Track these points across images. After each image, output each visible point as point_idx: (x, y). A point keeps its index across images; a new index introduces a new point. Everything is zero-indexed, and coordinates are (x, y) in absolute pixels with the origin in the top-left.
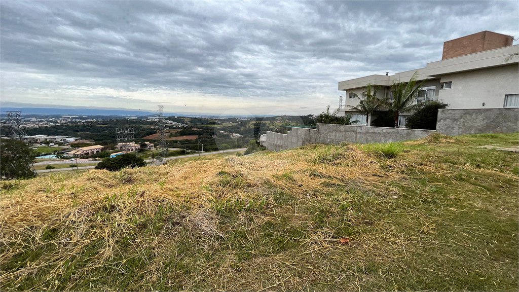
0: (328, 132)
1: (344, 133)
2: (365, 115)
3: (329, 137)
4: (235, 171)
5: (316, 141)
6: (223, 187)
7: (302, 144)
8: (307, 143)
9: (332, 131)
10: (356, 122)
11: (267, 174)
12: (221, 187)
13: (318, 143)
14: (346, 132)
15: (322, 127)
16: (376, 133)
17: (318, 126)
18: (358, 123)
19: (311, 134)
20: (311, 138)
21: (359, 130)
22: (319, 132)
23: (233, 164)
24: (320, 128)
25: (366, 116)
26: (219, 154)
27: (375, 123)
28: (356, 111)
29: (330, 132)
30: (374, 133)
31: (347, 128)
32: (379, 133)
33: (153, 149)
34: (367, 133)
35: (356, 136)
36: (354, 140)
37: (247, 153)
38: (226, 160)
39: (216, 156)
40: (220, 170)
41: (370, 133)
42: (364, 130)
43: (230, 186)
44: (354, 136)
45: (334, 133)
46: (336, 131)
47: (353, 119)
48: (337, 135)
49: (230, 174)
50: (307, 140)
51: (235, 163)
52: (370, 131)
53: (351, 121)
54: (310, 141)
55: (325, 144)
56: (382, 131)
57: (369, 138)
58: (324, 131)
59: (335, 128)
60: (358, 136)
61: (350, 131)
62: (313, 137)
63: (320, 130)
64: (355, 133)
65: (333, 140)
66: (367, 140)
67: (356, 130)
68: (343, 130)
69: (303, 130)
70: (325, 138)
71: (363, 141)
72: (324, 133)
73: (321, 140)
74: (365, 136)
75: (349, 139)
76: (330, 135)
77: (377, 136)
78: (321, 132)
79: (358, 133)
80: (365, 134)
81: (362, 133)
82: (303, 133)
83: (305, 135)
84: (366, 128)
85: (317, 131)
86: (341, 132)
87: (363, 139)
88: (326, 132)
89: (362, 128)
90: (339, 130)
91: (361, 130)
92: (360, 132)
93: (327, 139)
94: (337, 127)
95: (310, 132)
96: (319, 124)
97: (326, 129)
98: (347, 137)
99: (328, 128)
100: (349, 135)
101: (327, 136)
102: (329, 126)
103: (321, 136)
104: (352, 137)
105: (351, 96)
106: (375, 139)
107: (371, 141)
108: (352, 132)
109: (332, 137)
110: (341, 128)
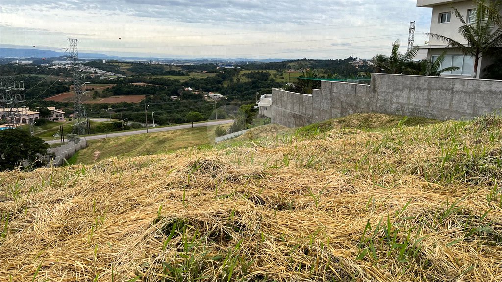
0: (394, 90)
1: (426, 93)
2: (472, 55)
3: (395, 100)
4: (218, 215)
5: (368, 108)
7: (341, 114)
8: (350, 111)
9: (401, 87)
10: (452, 68)
13: (373, 112)
14: (430, 89)
15: (383, 81)
16: (495, 93)
17: (374, 80)
18: (455, 73)
19: (359, 95)
20: (358, 102)
21: (458, 86)
22: (374, 90)
23: (212, 181)
24: (378, 81)
25: (474, 58)
26: (183, 130)
27: (490, 73)
28: (456, 49)
29: (397, 89)
30: (491, 92)
31: (433, 82)
33: (63, 120)
34: (476, 91)
35: (452, 100)
36: (447, 107)
37: (235, 129)
38: (194, 166)
39: (179, 133)
41: (481, 92)
42: (469, 87)
44: (449, 98)
45: (407, 91)
46: (410, 89)
47: (446, 63)
48: (412, 95)
49: (202, 223)
50: (351, 106)
51: (218, 176)
52: (482, 89)
53: (439, 69)
54: (356, 107)
55: (386, 112)
57: (480, 103)
58: (384, 89)
59: (408, 82)
60: (457, 98)
61: (442, 88)
62: (364, 99)
63: (377, 86)
64: (451, 91)
65: (402, 105)
66: (474, 106)
67: (451, 86)
68: (425, 86)
69: (343, 86)
70: (387, 101)
71: (466, 108)
72: (384, 92)
73: (378, 105)
74: (471, 98)
75: (437, 103)
76: (397, 96)
77: (496, 98)
78: (379, 90)
79: (457, 91)
80: (471, 95)
81: (464, 92)
82: (343, 92)
83: (346, 95)
84: (475, 82)
85: (372, 87)
86: (420, 90)
87: (466, 104)
88: (390, 90)
89: (464, 82)
90: (416, 86)
91: (464, 85)
92: (461, 89)
93: (392, 104)
94: (412, 79)
95: (357, 90)
96: (375, 75)
97: (389, 83)
98: (432, 99)
99: (394, 83)
100: (437, 96)
101: (391, 97)
102: (397, 78)
103: (378, 99)
104: (443, 100)
105: (442, 19)
106: (492, 103)
107: (483, 108)
108: (444, 91)
109: (401, 101)
110: (422, 82)
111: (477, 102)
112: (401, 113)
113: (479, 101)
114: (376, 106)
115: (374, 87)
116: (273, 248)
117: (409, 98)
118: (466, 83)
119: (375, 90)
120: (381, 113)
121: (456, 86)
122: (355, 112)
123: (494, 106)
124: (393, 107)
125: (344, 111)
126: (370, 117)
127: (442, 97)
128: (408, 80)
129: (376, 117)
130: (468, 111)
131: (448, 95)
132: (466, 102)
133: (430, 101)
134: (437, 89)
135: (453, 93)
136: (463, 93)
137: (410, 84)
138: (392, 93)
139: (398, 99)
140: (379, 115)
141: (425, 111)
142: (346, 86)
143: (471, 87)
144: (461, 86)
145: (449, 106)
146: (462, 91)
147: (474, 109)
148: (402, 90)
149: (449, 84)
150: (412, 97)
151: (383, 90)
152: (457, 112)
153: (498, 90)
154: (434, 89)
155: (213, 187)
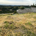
6: (6, 29)
11: (22, 22)
12: (5, 29)
23: (10, 18)
40: (5, 21)
43: (9, 28)
54: (29, 11)
116: (16, 24)
119: (31, 9)
155: (10, 19)
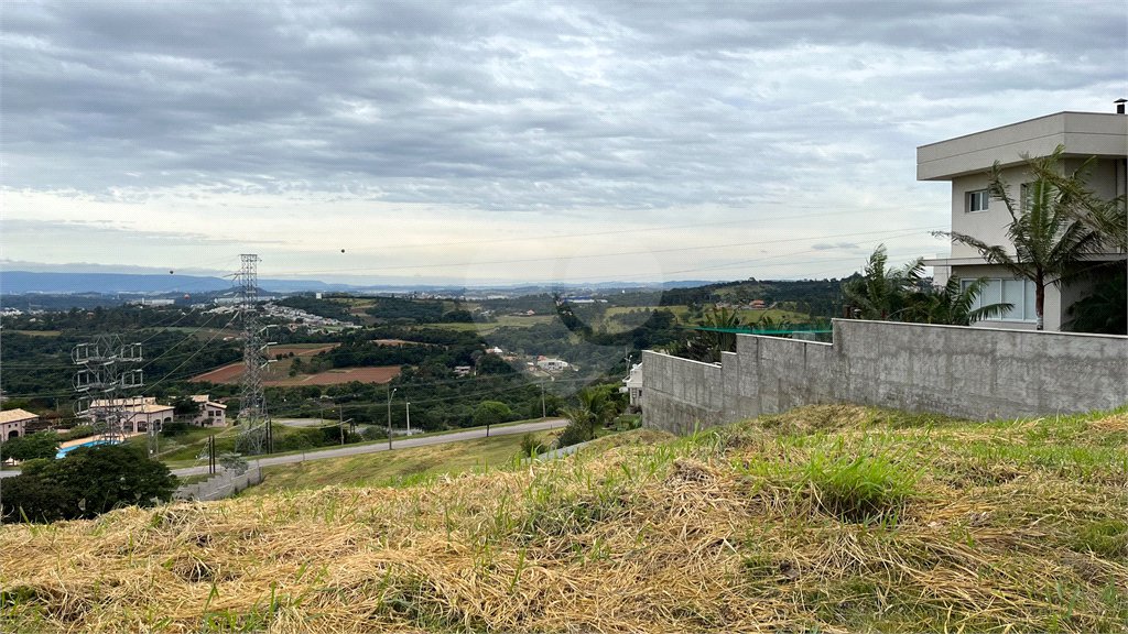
0: (881, 355)
1: (942, 360)
2: (1029, 279)
3: (883, 377)
5: (831, 393)
7: (781, 406)
8: (797, 400)
9: (893, 349)
10: (992, 309)
13: (843, 402)
14: (950, 354)
15: (857, 334)
16: (1077, 360)
17: (839, 333)
19: (813, 365)
20: (811, 380)
21: (1004, 347)
22: (842, 356)
24: (848, 336)
25: (1032, 286)
28: (1000, 266)
29: (887, 354)
30: (1069, 359)
31: (953, 337)
32: (1092, 361)
34: (1039, 357)
35: (994, 375)
36: (986, 392)
41: (1050, 359)
42: (1026, 348)
44: (988, 371)
45: (904, 355)
46: (912, 352)
48: (916, 369)
50: (798, 389)
54: (808, 390)
55: (866, 402)
56: (1102, 351)
57: (1051, 384)
58: (862, 352)
59: (906, 339)
60: (1004, 373)
61: (972, 351)
62: (821, 374)
63: (845, 346)
64: (990, 358)
65: (898, 387)
66: (1041, 391)
67: (989, 345)
68: (939, 347)
69: (780, 345)
70: (867, 379)
71: (1024, 394)
72: (862, 358)
73: (852, 387)
74: (1031, 372)
75: (965, 384)
76: (886, 369)
77: (1081, 372)
78: (851, 355)
79: (1003, 358)
80: (1031, 366)
81: (1018, 360)
82: (780, 358)
83: (788, 366)
84: (1035, 338)
85: (836, 348)
86: (931, 354)
87: (1024, 385)
88: (873, 355)
89: (1014, 337)
90: (923, 346)
91: (1014, 345)
92: (1010, 353)
93: (878, 385)
94: (912, 331)
95: (809, 355)
96: (840, 323)
97: (870, 340)
98: (957, 375)
99: (878, 339)
100: (964, 367)
101: (875, 370)
102: (883, 328)
103: (850, 374)
104: (978, 377)
105: (972, 203)
106: (1075, 384)
107: (1058, 393)
108: (978, 357)
109: (894, 378)
110: (932, 337)
111: (1043, 382)
112: (897, 403)
113: (1048, 379)
114: (847, 389)
115: (841, 349)
117: (910, 371)
118: (1018, 340)
119: (844, 356)
120: (857, 406)
121: (998, 347)
122: (807, 403)
123: (1078, 389)
124: (881, 391)
125: (785, 403)
126: (834, 413)
127: (974, 370)
128: (904, 334)
129: (845, 415)
130: (1029, 401)
131: (986, 366)
132: (1023, 380)
133: (952, 379)
134: (963, 353)
135: (994, 361)
136: (1015, 362)
137: (909, 342)
138: (875, 361)
139: (890, 374)
140: (853, 410)
141: (945, 400)
142: (785, 346)
143: (1029, 349)
144: (1010, 347)
145: (992, 390)
146: (1012, 357)
147: (1040, 398)
148: (895, 355)
149: (986, 342)
150: (915, 369)
151: (858, 355)
152: (1008, 403)
153: (1083, 355)
154: (957, 353)
